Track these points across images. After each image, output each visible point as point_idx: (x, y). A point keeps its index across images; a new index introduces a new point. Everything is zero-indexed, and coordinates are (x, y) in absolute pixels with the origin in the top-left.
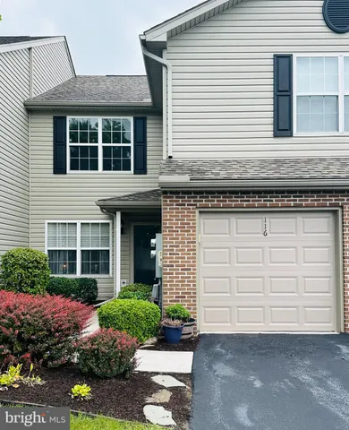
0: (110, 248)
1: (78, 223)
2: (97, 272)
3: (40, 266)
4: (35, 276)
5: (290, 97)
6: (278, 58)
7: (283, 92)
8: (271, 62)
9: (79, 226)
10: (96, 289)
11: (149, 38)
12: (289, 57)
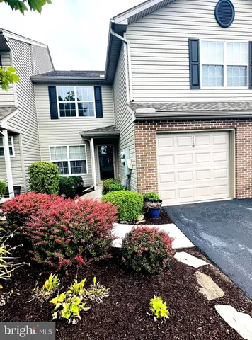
0: (86, 159)
1: (68, 146)
2: (80, 172)
3: (54, 172)
4: (52, 178)
5: (198, 65)
6: (191, 41)
7: (194, 63)
8: (187, 43)
9: (68, 147)
10: (82, 181)
11: (117, 22)
12: (197, 41)
